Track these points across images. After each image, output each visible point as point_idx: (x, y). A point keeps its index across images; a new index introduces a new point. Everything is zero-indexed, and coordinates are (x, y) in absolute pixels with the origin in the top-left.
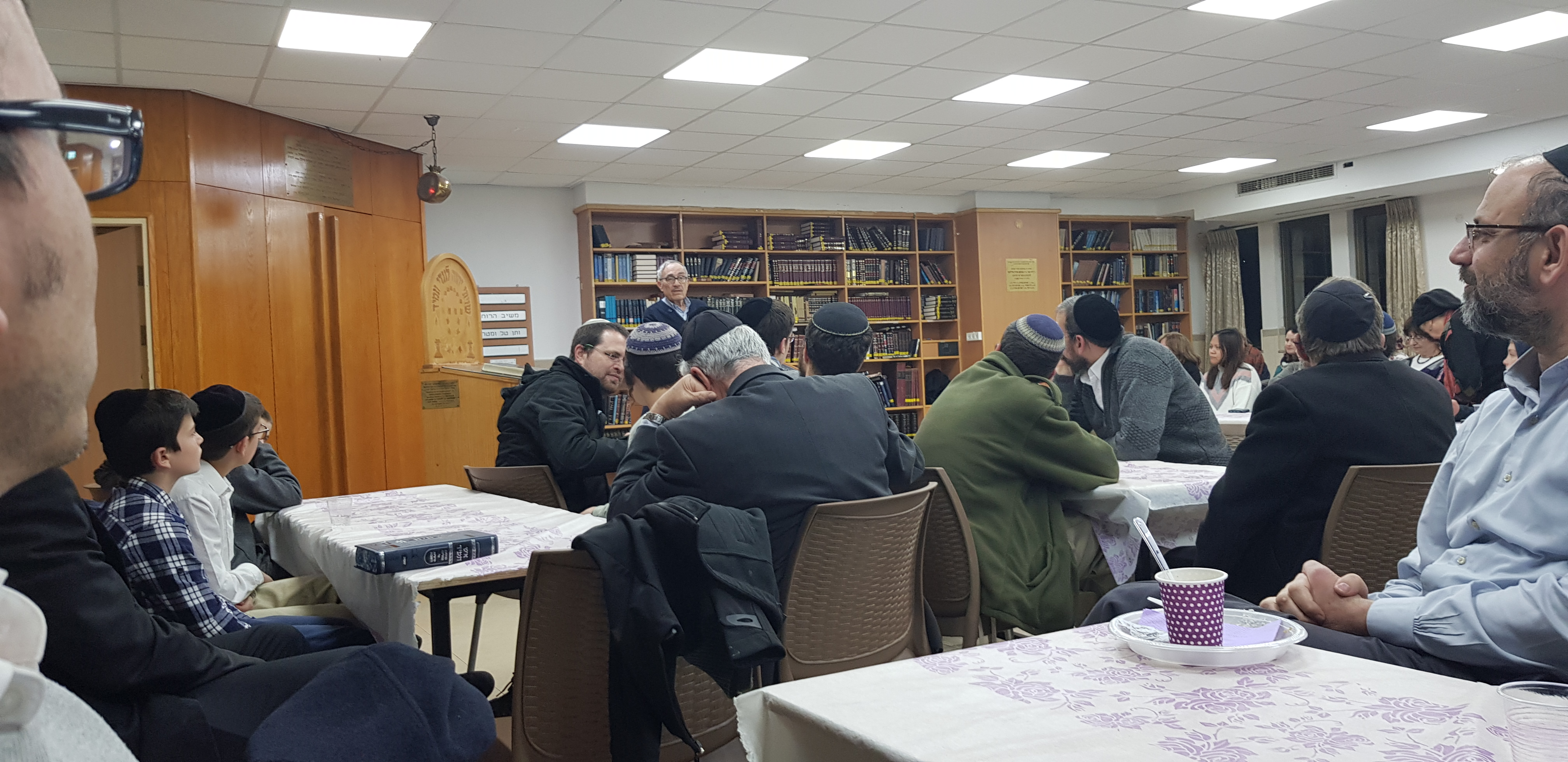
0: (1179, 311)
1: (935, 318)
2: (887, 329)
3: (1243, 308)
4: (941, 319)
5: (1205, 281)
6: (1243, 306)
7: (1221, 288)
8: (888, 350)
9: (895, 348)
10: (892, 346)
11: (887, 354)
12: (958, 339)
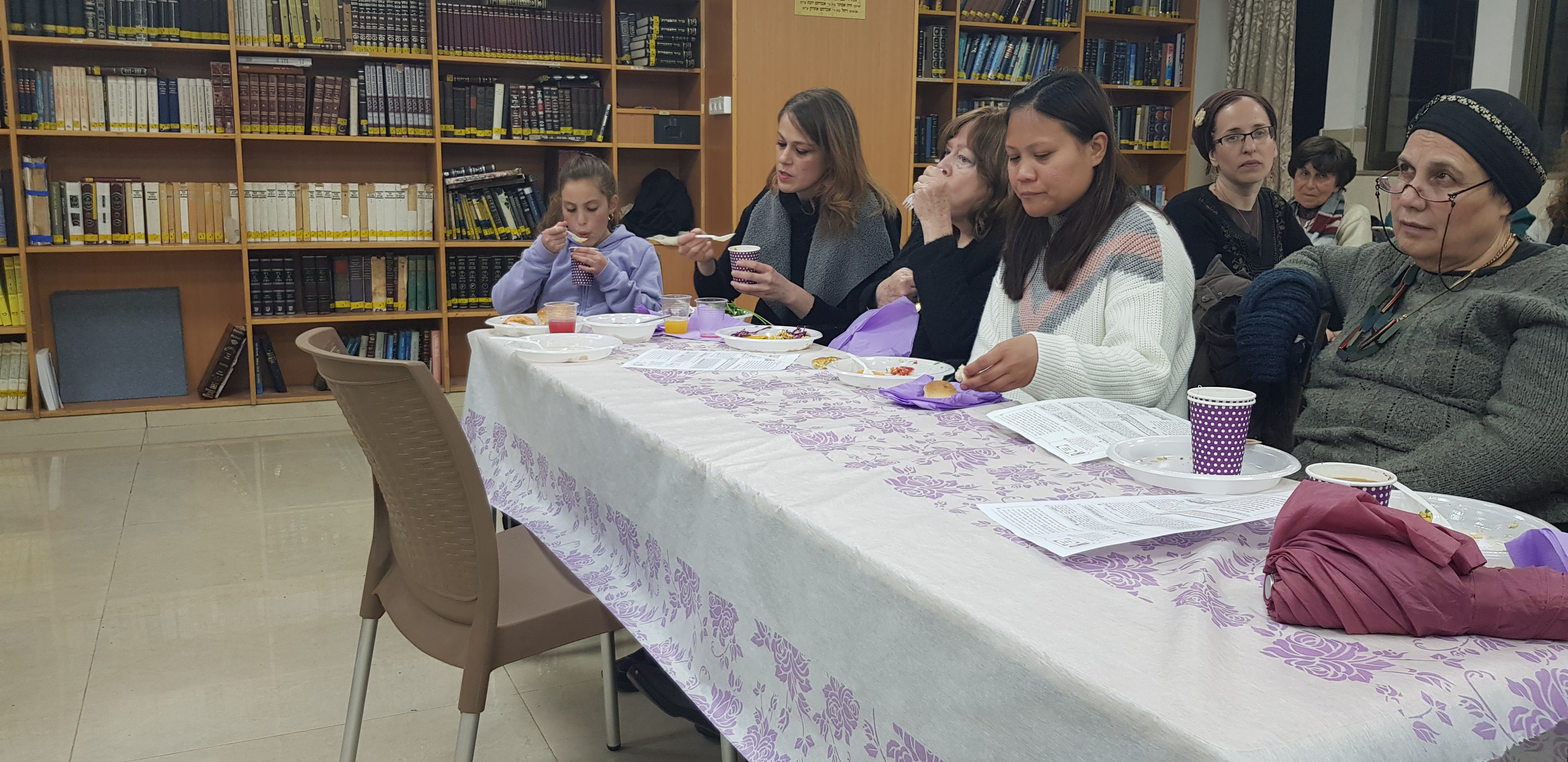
0: (1172, 85)
1: (645, 62)
2: (546, 78)
3: (1293, 87)
4: (657, 64)
5: (1231, 33)
6: (1293, 83)
7: (1256, 47)
8: (545, 123)
9: (562, 120)
10: (556, 116)
11: (542, 130)
12: (699, 110)
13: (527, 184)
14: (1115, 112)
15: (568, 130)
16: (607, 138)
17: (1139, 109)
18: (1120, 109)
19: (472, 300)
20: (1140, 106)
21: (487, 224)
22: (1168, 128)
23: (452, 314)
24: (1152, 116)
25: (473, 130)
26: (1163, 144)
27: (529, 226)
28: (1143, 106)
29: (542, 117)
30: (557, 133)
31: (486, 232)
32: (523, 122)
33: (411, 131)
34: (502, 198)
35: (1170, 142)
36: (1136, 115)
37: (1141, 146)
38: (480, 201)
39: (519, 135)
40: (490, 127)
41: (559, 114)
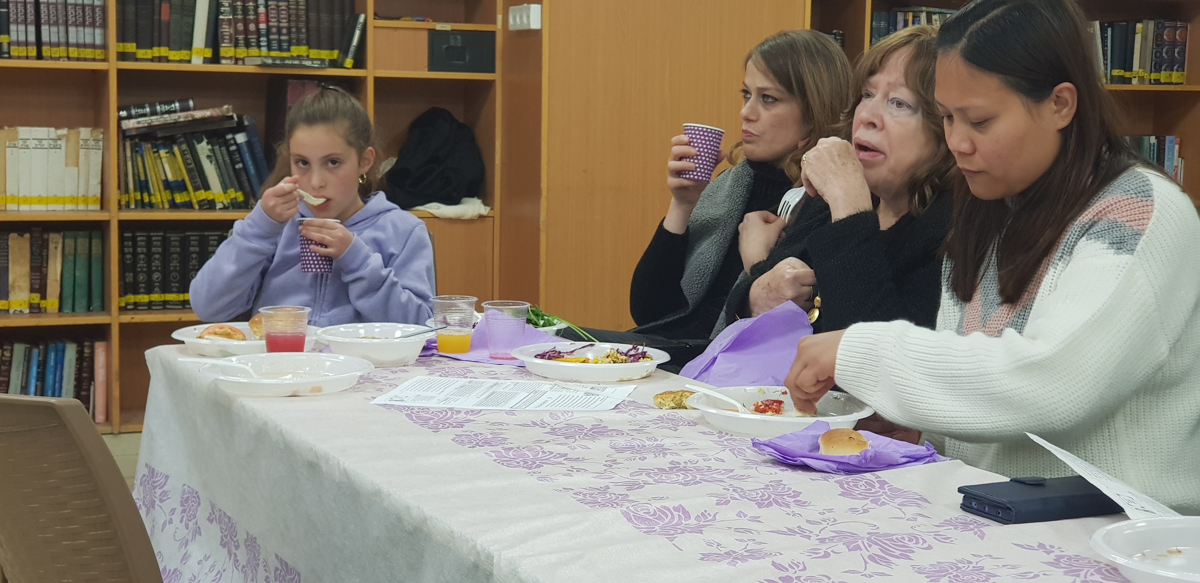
8: (269, 41)
9: (293, 36)
10: (284, 31)
11: (264, 50)
12: (494, 22)
13: (240, 128)
14: (1103, 30)
15: (303, 50)
16: (360, 62)
17: (1139, 26)
18: (1111, 25)
19: (156, 297)
20: (1140, 21)
21: (180, 187)
22: (1182, 53)
23: (127, 318)
24: (1158, 36)
25: (163, 51)
26: (1175, 76)
27: (241, 188)
28: (1145, 21)
29: (263, 32)
30: (285, 54)
31: (179, 198)
32: (237, 39)
33: (74, 52)
34: (203, 148)
35: (1185, 73)
36: (1134, 33)
37: (1142, 80)
38: (171, 153)
39: (230, 58)
40: (189, 46)
41: (289, 29)
